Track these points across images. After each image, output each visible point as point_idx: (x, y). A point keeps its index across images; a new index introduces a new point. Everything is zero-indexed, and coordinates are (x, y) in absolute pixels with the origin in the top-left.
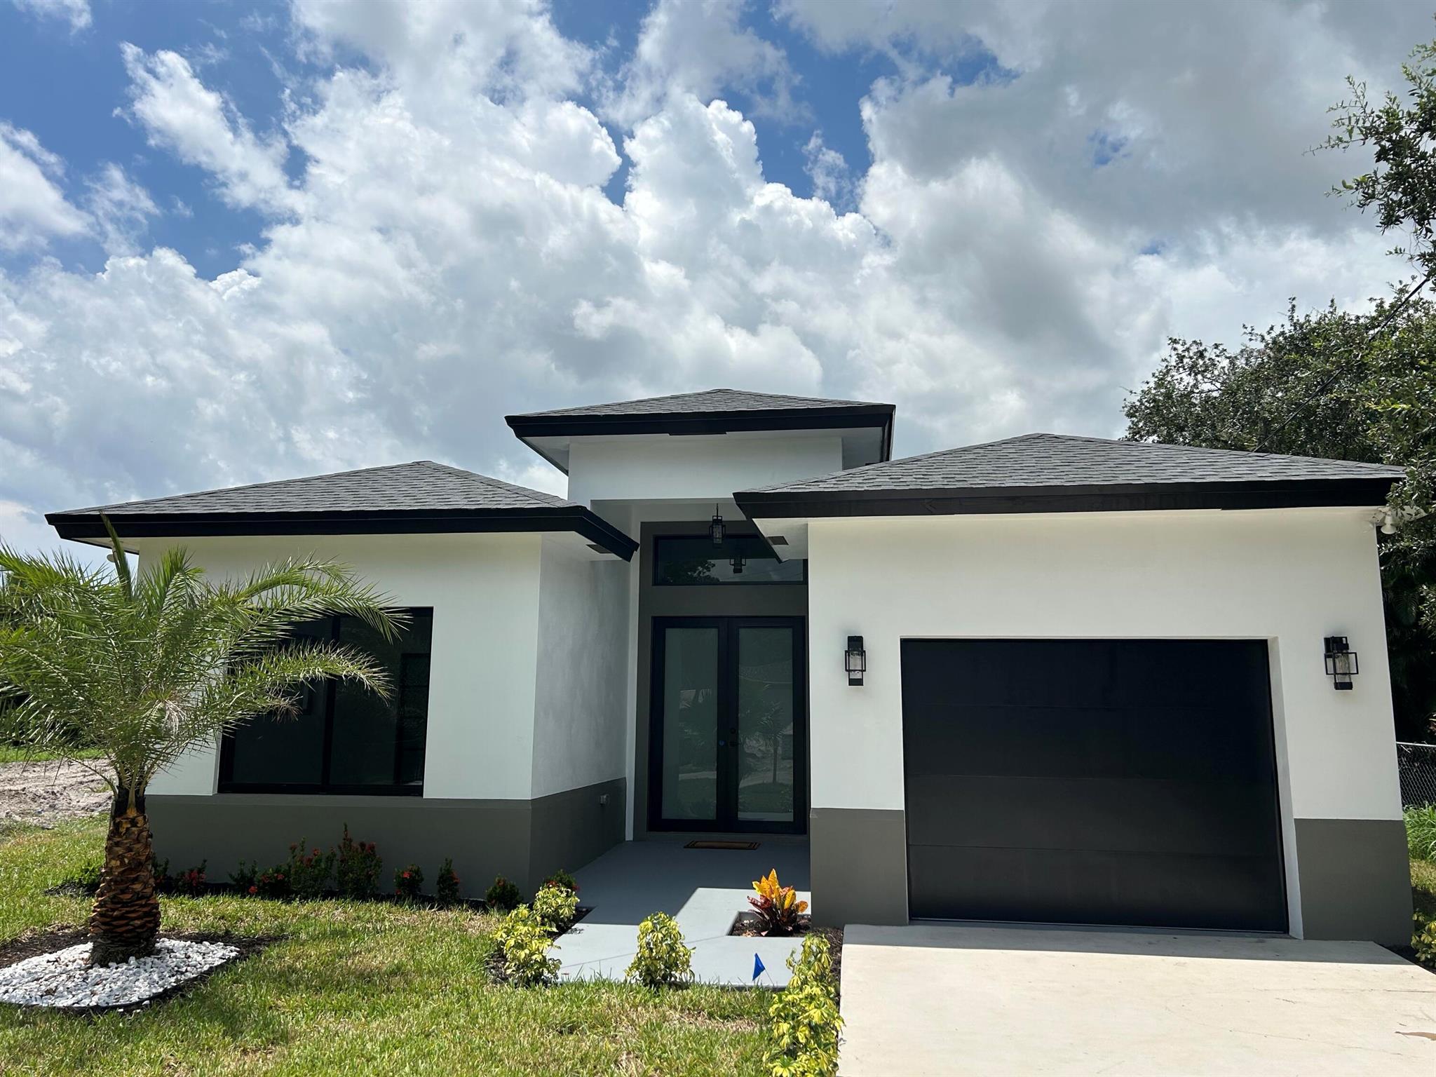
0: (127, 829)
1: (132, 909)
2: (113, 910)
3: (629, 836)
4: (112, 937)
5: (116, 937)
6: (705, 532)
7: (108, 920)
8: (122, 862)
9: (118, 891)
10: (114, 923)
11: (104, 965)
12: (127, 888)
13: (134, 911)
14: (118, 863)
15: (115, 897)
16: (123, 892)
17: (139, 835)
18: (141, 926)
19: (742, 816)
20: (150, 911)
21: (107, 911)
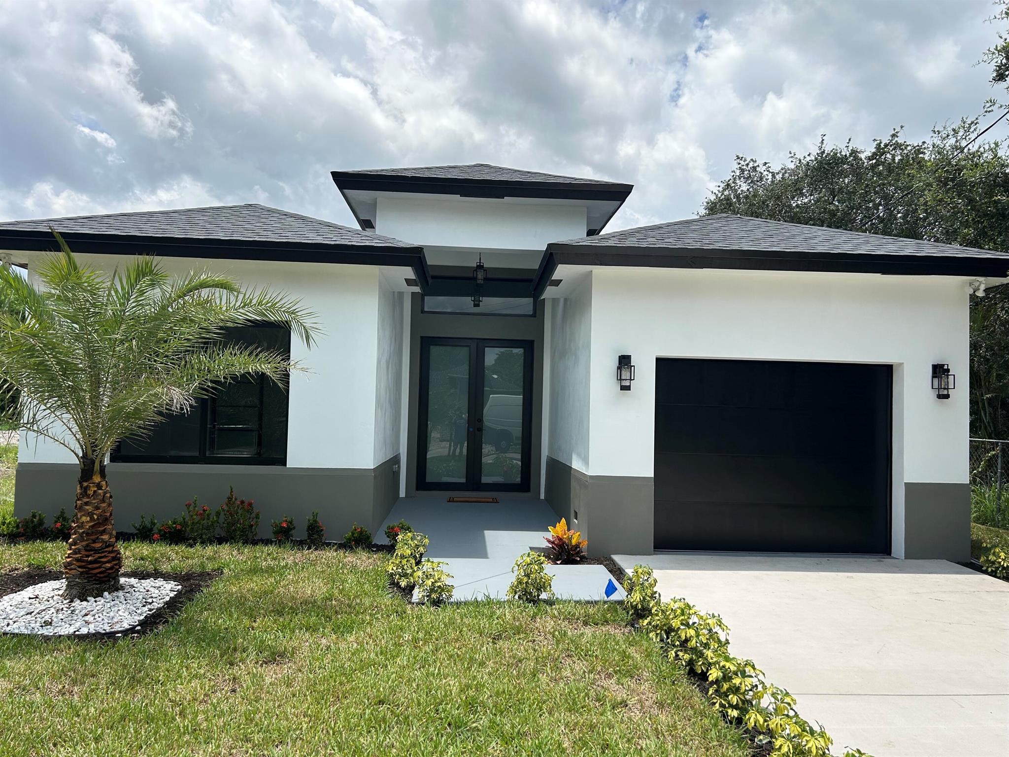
0: (95, 492)
1: (103, 555)
2: (88, 556)
3: (402, 494)
4: (88, 577)
5: (92, 577)
6: (471, 275)
7: (83, 564)
8: (92, 519)
9: (90, 541)
10: (89, 566)
11: (83, 599)
12: (97, 538)
13: (105, 557)
14: (88, 519)
15: (87, 545)
16: (94, 542)
17: (104, 496)
18: (111, 568)
19: (485, 480)
20: (116, 556)
21: (82, 557)
